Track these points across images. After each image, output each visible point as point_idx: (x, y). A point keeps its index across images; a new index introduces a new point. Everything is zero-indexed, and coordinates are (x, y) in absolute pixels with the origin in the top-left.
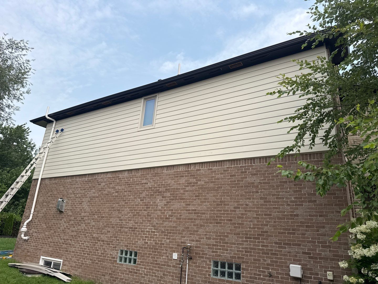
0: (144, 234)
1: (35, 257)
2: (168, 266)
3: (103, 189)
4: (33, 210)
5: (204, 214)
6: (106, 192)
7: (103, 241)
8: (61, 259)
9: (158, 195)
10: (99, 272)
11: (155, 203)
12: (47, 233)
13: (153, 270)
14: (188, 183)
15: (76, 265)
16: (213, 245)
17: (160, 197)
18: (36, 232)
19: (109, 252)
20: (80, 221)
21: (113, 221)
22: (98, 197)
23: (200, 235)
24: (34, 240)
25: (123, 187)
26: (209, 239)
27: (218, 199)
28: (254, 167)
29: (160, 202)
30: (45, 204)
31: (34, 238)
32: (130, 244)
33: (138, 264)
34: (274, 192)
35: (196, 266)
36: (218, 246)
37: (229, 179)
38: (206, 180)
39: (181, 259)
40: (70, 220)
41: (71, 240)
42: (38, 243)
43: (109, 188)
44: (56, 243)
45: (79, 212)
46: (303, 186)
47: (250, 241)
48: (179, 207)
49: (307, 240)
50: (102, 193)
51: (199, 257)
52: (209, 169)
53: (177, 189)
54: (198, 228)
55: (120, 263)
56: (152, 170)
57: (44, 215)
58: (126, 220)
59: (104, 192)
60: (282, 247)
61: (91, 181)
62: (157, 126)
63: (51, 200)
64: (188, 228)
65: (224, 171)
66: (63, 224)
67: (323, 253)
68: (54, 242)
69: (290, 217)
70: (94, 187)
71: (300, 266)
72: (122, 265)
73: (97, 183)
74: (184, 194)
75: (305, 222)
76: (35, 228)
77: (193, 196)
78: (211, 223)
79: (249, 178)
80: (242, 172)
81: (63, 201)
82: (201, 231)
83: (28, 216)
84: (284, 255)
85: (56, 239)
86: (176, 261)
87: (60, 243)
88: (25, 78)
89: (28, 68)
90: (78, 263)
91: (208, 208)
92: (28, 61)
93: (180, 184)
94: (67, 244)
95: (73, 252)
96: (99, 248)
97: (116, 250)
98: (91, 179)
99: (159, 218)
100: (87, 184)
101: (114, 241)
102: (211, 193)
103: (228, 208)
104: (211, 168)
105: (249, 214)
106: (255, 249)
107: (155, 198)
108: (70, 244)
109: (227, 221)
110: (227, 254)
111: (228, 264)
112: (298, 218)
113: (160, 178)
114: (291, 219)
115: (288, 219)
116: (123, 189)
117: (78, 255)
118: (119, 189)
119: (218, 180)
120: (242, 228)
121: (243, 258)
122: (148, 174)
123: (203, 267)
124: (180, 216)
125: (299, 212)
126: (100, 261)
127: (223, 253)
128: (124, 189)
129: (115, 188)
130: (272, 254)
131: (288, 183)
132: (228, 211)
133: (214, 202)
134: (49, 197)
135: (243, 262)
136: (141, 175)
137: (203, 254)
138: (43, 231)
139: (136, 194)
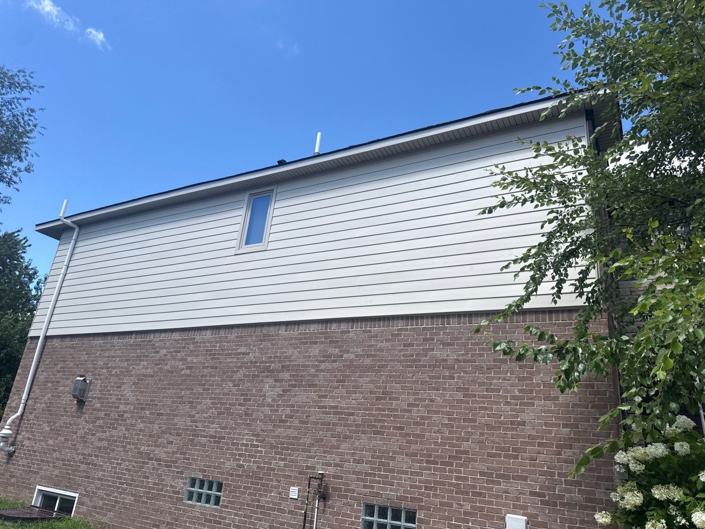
0: (237, 449)
1: (25, 487)
2: (279, 510)
3: (164, 360)
4: (24, 396)
5: (352, 414)
6: (168, 367)
7: (159, 460)
8: (75, 493)
9: (267, 377)
10: (147, 518)
11: (261, 390)
12: (51, 442)
13: (250, 517)
14: (324, 356)
15: (104, 504)
16: (367, 474)
17: (271, 381)
18: (29, 439)
19: (168, 481)
20: (115, 419)
21: (181, 422)
22: (152, 376)
23: (342, 454)
24: (25, 454)
25: (201, 359)
26: (359, 462)
27: (380, 387)
28: (448, 331)
29: (270, 390)
30: (50, 385)
31: (25, 450)
32: (210, 467)
33: (223, 506)
34: (482, 378)
35: (333, 514)
36: (375, 475)
37: (400, 351)
38: (359, 351)
39: (305, 499)
40: (98, 418)
41: (95, 456)
42: (32, 460)
43: (175, 360)
44: (68, 461)
45: (116, 403)
46: (535, 369)
47: (435, 469)
48: (305, 400)
49: (539, 471)
50: (161, 369)
51: (339, 496)
52: (364, 332)
53: (303, 366)
54: (340, 441)
55: (190, 502)
56: (258, 330)
57: (47, 407)
58: (204, 422)
59: (165, 367)
60: (492, 482)
61: (140, 345)
62: (271, 246)
63: (62, 378)
64: (322, 440)
65: (393, 335)
66: (83, 425)
67: (567, 495)
68: (63, 460)
69: (510, 426)
70: (147, 356)
71: (525, 518)
72: (193, 506)
73: (152, 348)
74: (315, 376)
75: (538, 437)
76: (27, 431)
77: (332, 381)
78: (364, 433)
79: (438, 350)
80: (425, 340)
81: (85, 380)
82: (345, 447)
83: (15, 408)
84: (497, 496)
85: (68, 454)
86: (295, 501)
87: (74, 462)
88: (25, 143)
89: (31, 123)
90: (109, 500)
91: (359, 404)
92: (33, 111)
93: (309, 357)
94: (89, 464)
95: (99, 479)
96: (150, 473)
97: (182, 478)
98: (141, 341)
99: (267, 419)
100: (134, 350)
101: (180, 461)
102: (367, 376)
103: (397, 404)
104: (368, 329)
105: (435, 417)
106: (443, 484)
107: (262, 381)
108: (95, 465)
109: (393, 429)
110: (391, 491)
111: (393, 510)
112: (524, 428)
113: (272, 344)
114: (513, 429)
115: (507, 429)
116: (200, 363)
117: (110, 486)
118: (194, 363)
119: (381, 352)
120: (422, 443)
121: (421, 500)
122: (251, 336)
123: (344, 515)
124: (306, 416)
125: (528, 416)
126: (152, 499)
127: (384, 489)
128: (203, 363)
129: (186, 360)
130: (474, 494)
131: (508, 363)
132: (396, 410)
133: (371, 392)
134: (58, 371)
135: (421, 508)
136: (237, 337)
137: (346, 490)
138: (44, 437)
139: (224, 373)
